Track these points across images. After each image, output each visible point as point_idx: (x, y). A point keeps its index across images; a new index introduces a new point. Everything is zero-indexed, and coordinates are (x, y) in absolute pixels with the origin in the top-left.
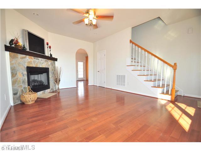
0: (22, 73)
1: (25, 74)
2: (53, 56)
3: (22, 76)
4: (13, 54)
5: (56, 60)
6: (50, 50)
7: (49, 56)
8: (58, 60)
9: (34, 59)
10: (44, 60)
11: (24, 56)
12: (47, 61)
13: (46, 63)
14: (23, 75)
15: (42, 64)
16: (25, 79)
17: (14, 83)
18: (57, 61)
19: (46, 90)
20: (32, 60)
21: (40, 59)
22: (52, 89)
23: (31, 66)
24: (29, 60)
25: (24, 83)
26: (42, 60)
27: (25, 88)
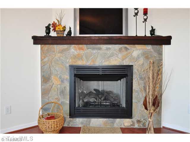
0: (61, 77)
1: (66, 79)
4: (46, 47)
5: (167, 40)
6: (145, 20)
7: (148, 34)
8: (172, 41)
9: (88, 49)
10: (114, 48)
11: (65, 46)
12: (126, 48)
13: (125, 53)
14: (62, 81)
15: (109, 57)
16: (65, 87)
18: (170, 44)
20: (82, 52)
24: (76, 53)
25: (64, 95)
26: (108, 49)
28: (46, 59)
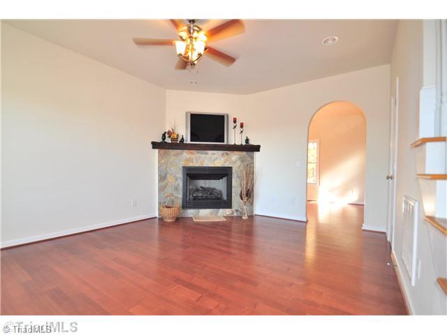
0: (175, 176)
2: (251, 142)
3: (174, 180)
4: (163, 151)
5: (257, 148)
6: (242, 132)
7: (244, 143)
9: (198, 153)
10: (218, 153)
11: (179, 151)
12: (227, 154)
13: (226, 157)
14: (176, 180)
15: (214, 160)
16: (178, 185)
17: (161, 189)
18: (259, 151)
19: (221, 210)
20: (192, 156)
21: (210, 152)
22: (237, 211)
23: (191, 165)
24: (188, 157)
25: (177, 191)
27: (176, 198)
28: (163, 161)
